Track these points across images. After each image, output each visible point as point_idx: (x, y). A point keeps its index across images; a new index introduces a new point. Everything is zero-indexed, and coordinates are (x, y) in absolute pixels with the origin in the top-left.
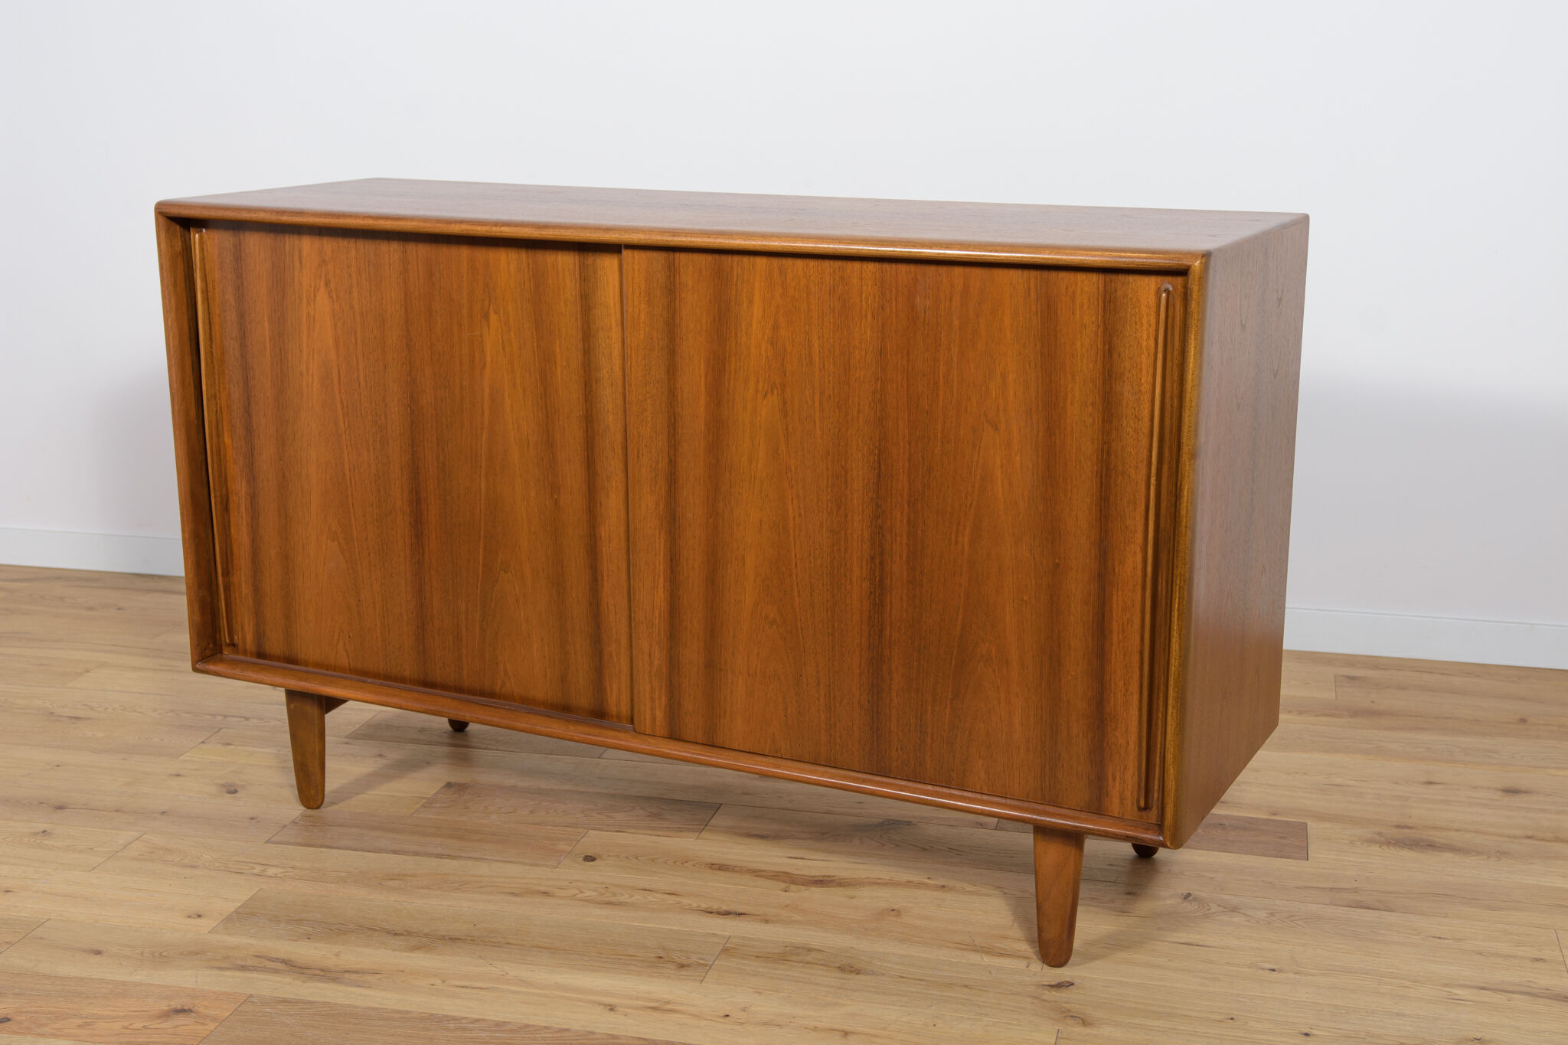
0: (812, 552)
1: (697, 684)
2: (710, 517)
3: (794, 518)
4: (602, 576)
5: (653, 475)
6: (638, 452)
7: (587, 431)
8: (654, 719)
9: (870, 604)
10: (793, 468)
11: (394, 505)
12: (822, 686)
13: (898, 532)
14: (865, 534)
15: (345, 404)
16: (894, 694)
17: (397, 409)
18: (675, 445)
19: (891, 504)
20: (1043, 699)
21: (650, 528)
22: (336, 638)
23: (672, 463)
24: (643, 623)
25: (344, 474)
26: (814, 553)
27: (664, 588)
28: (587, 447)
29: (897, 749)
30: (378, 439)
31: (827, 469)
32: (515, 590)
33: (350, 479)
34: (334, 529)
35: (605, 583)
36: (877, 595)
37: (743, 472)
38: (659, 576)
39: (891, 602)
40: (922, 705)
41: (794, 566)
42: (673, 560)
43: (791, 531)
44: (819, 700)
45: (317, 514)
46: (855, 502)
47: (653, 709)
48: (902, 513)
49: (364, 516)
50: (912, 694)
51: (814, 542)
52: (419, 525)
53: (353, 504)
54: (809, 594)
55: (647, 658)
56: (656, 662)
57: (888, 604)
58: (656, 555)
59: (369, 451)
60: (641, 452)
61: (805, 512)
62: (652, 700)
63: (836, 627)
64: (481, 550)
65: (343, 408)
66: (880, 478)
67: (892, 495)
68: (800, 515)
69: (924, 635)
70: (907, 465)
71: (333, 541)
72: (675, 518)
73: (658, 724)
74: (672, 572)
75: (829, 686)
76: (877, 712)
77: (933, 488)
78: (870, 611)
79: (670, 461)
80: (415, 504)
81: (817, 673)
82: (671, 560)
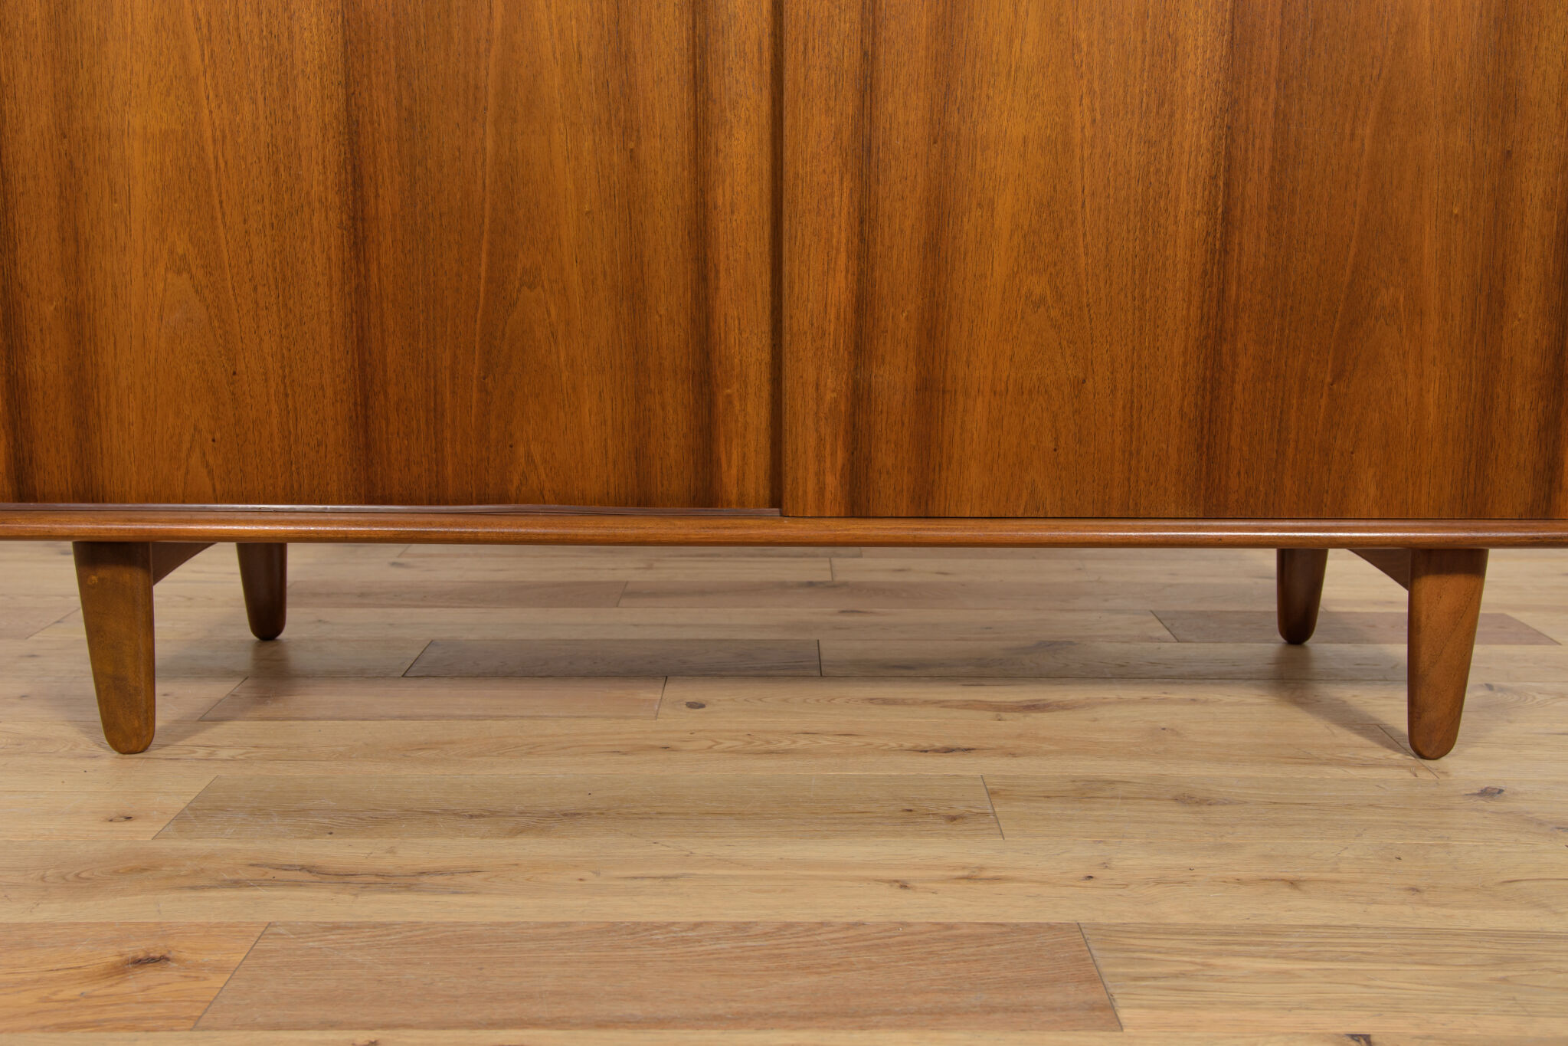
0: (1111, 179)
1: (903, 424)
2: (935, 142)
3: (1083, 128)
4: (717, 272)
5: (832, 81)
6: (806, 45)
7: (694, 27)
8: (821, 490)
9: (1207, 251)
10: (1084, 47)
11: (308, 193)
12: (1119, 394)
13: (1257, 131)
14: (1203, 141)
15: (203, 21)
16: (1238, 388)
17: (314, 20)
18: (874, 27)
19: (1249, 86)
20: (1474, 363)
21: (824, 171)
22: (186, 446)
23: (869, 58)
24: (805, 333)
25: (203, 149)
26: (1116, 181)
27: (847, 272)
28: (694, 54)
29: (1239, 473)
30: (275, 80)
31: (1144, 41)
32: (549, 315)
33: (216, 158)
34: (180, 251)
35: (722, 283)
36: (1218, 235)
37: (997, 61)
38: (838, 250)
39: (1240, 244)
40: (1282, 399)
41: (1079, 204)
42: (865, 221)
43: (1078, 150)
44: (1113, 416)
45: (144, 230)
46: (1189, 91)
47: (820, 474)
48: (1267, 99)
49: (245, 221)
50: (1269, 384)
51: (1115, 164)
52: (359, 225)
53: (221, 202)
54: (1104, 250)
55: (811, 391)
56: (829, 396)
57: (1236, 247)
58: (833, 215)
59: (254, 101)
60: (810, 45)
61: (1103, 115)
62: (820, 458)
63: (1148, 296)
64: (484, 255)
65: (198, 29)
66: (1232, 47)
67: (1250, 73)
68: (1094, 121)
69: (1292, 289)
70: (1278, 22)
71: (179, 273)
72: (869, 151)
73: (828, 496)
74: (862, 239)
75: (1132, 391)
76: (1210, 421)
77: (1319, 56)
78: (1205, 264)
79: (865, 54)
80: (351, 188)
81: (1112, 373)
82: (861, 222)
